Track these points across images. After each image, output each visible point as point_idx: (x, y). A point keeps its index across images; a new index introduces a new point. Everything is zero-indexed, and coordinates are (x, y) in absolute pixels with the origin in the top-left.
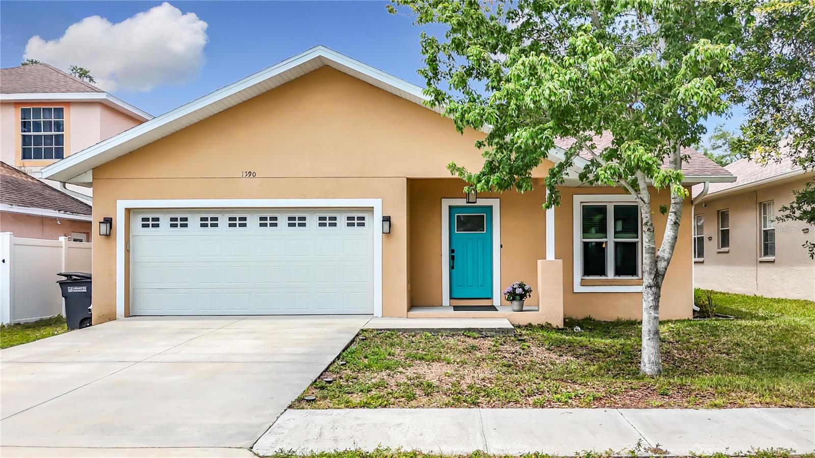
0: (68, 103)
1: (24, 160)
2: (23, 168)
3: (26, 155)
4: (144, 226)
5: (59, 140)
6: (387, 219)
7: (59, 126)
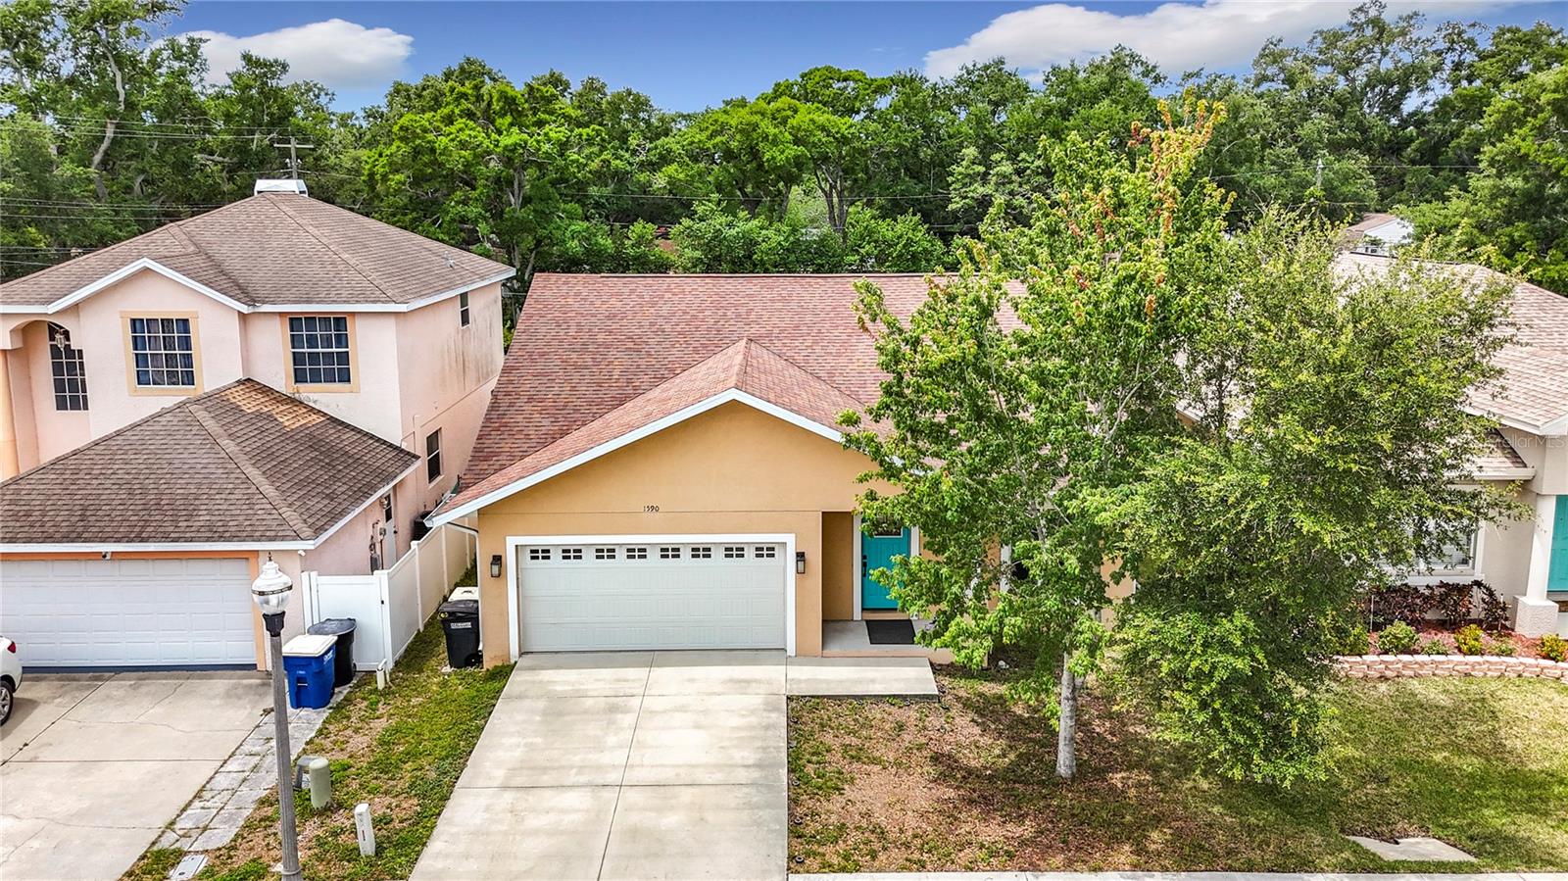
0: (353, 314)
1: (298, 385)
2: (297, 395)
3: (299, 378)
4: (533, 558)
5: (344, 358)
6: (800, 556)
7: (342, 340)
